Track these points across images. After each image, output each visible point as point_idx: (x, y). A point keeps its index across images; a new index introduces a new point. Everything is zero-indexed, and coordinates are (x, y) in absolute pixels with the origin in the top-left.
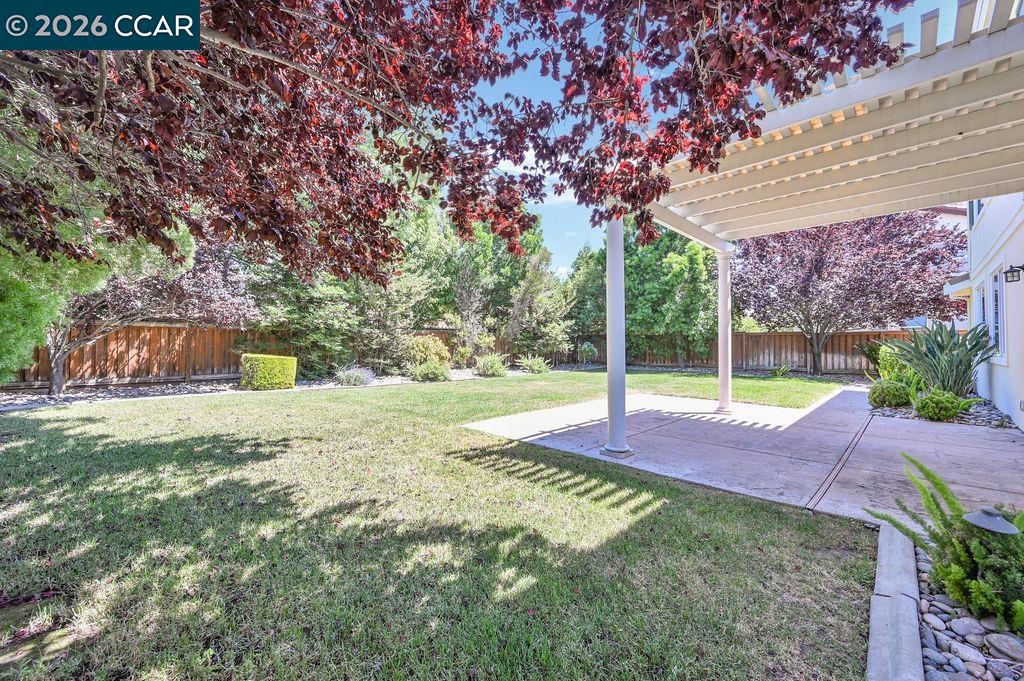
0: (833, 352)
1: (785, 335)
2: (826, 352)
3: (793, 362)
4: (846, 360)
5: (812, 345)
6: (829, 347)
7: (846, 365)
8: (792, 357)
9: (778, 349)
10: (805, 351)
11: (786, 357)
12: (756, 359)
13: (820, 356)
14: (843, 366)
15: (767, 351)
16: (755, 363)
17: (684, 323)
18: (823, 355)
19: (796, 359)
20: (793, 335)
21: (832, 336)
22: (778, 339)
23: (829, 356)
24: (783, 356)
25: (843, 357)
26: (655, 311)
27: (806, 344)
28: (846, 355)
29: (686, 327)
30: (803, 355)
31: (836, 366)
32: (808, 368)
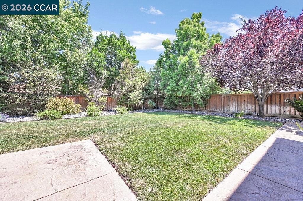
0: (271, 104)
1: (244, 95)
2: (267, 104)
3: (248, 110)
4: (280, 109)
5: (258, 100)
6: (269, 101)
7: (280, 112)
8: (247, 106)
9: (239, 102)
10: (255, 104)
11: (244, 106)
12: (228, 108)
13: (263, 106)
14: (278, 112)
15: (234, 104)
16: (228, 110)
17: (191, 90)
18: (265, 106)
19: (249, 108)
20: (248, 95)
21: (271, 95)
22: (240, 97)
23: (269, 107)
24: (243, 106)
25: (278, 107)
26: (177, 85)
27: (255, 100)
28: (280, 105)
29: (191, 92)
30: (254, 106)
31: (273, 112)
32: (257, 113)
